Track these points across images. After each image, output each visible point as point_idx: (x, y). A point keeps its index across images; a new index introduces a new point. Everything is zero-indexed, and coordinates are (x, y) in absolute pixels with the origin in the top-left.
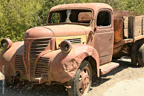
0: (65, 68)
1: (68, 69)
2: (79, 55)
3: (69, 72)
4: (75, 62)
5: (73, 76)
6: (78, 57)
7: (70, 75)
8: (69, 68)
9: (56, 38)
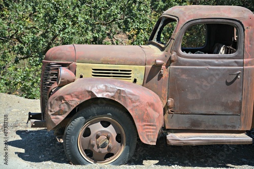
0: (50, 108)
1: (52, 110)
2: (72, 93)
3: (52, 115)
4: (63, 102)
5: (57, 123)
6: (72, 96)
7: (53, 120)
8: (55, 110)
9: (77, 64)
